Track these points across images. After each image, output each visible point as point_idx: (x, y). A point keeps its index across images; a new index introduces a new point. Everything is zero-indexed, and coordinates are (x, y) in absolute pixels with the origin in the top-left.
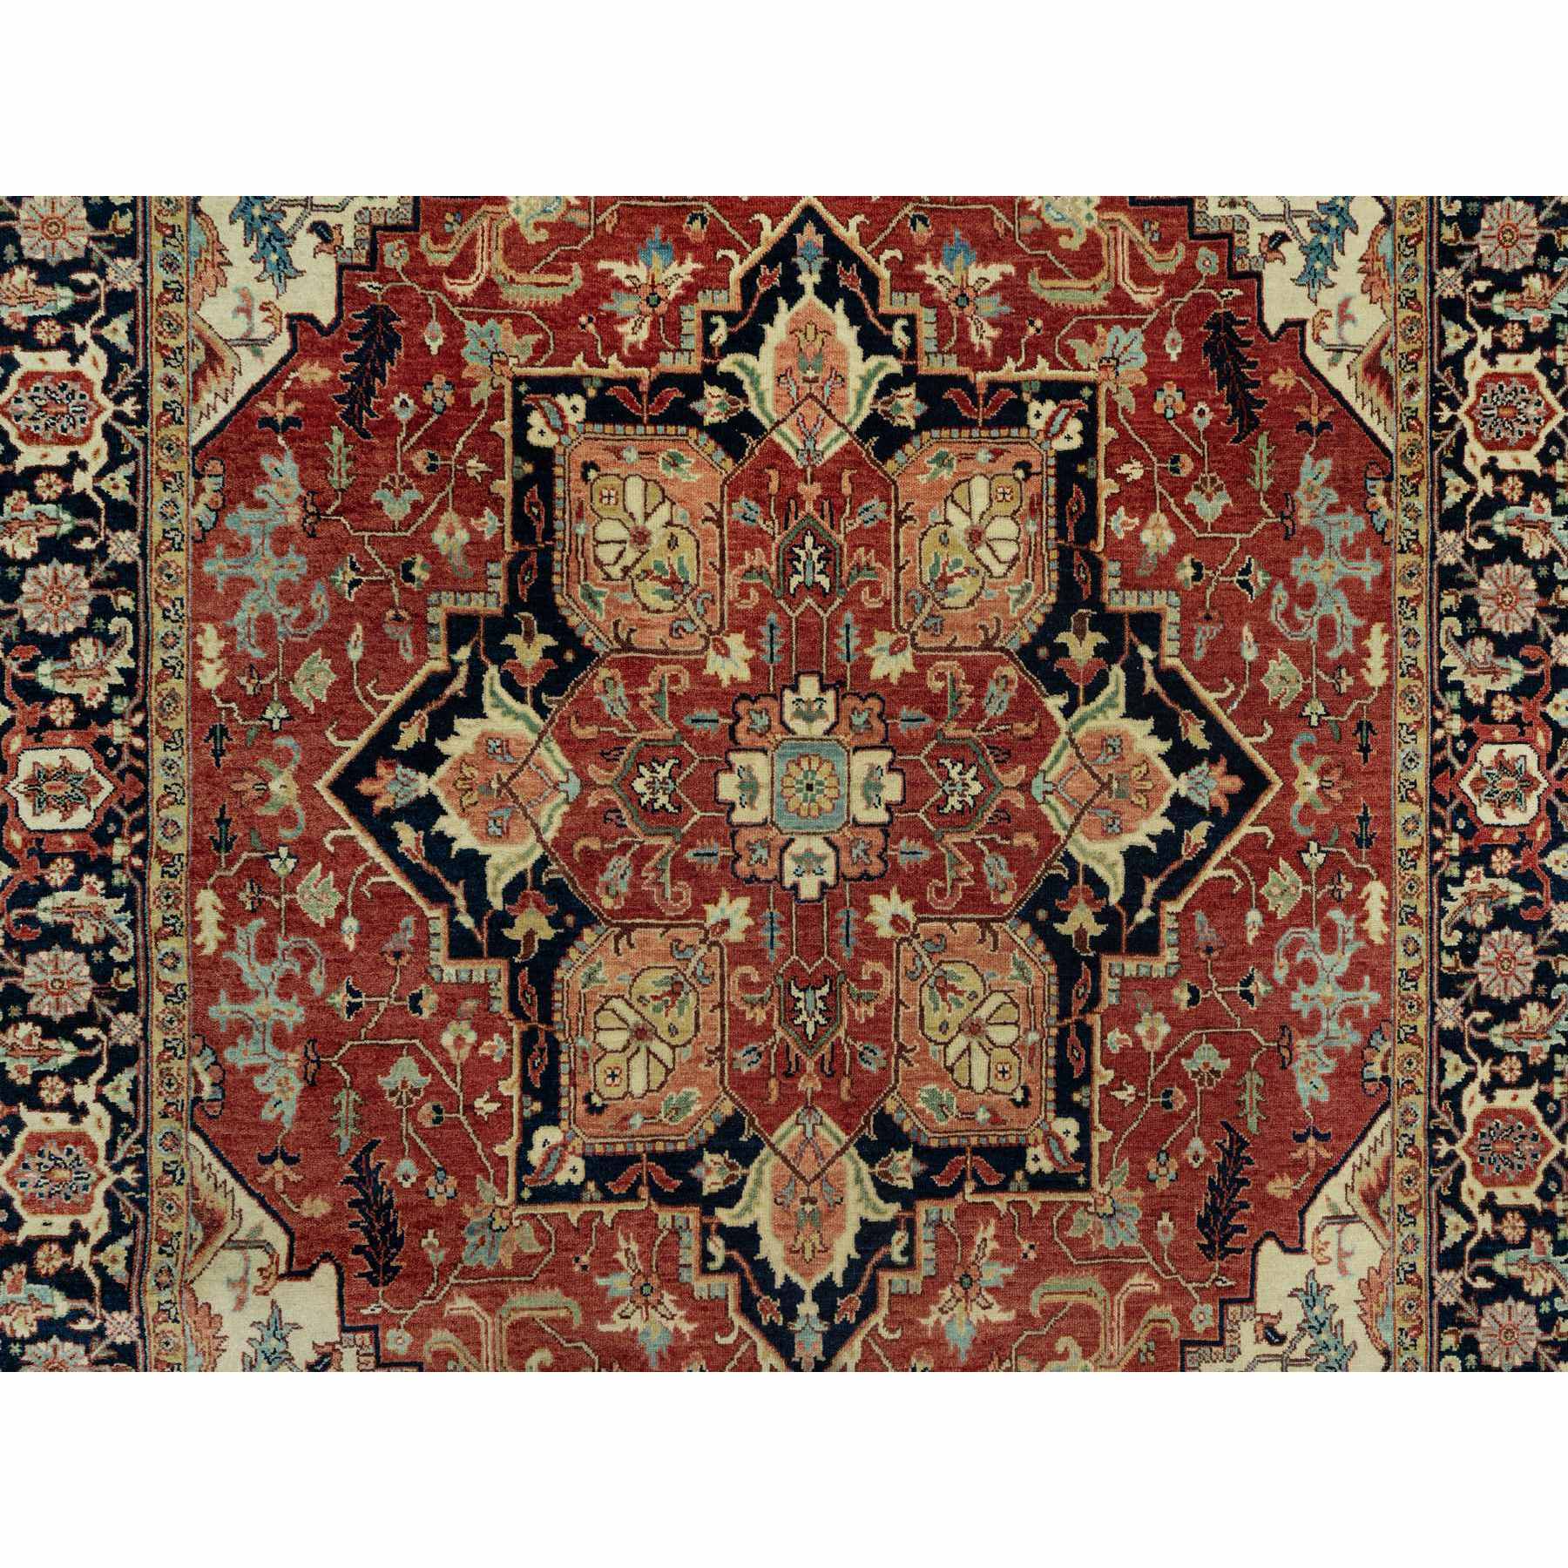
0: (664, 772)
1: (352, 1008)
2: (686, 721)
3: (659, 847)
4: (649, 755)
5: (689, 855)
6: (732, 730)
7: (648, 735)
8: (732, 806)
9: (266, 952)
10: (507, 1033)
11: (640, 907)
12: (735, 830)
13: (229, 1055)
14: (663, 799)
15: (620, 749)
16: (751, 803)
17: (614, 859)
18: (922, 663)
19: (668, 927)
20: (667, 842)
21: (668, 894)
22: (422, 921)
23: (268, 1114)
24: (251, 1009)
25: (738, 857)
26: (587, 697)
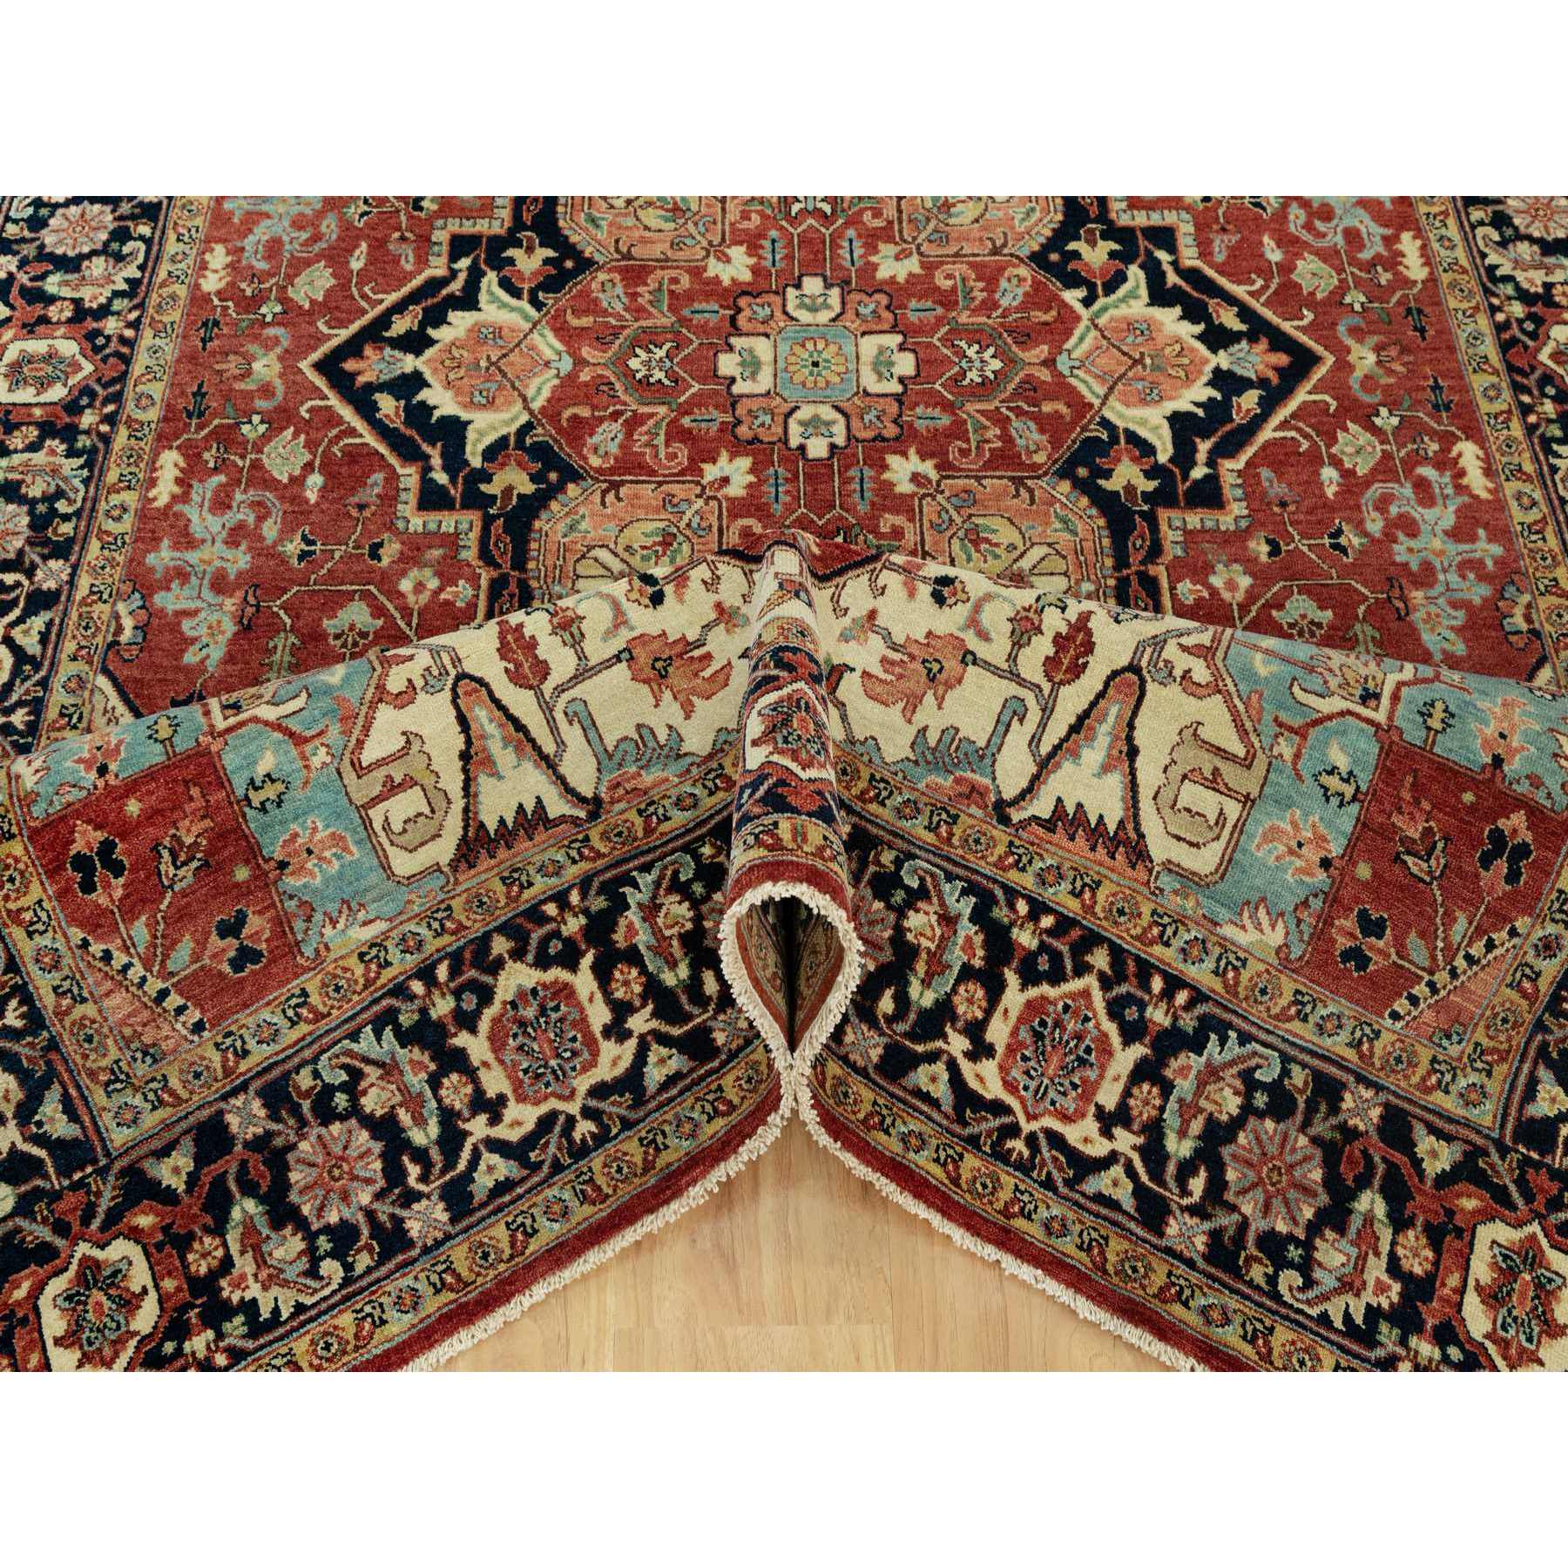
0: (660, 353)
1: (303, 556)
2: (686, 312)
3: (652, 415)
4: (647, 339)
5: (686, 421)
6: (733, 320)
7: (644, 323)
8: (733, 380)
9: (221, 503)
10: (474, 580)
11: (630, 466)
12: (735, 401)
13: (161, 600)
14: (658, 375)
15: (616, 335)
16: (753, 376)
17: (605, 426)
18: (929, 267)
19: (660, 484)
20: (662, 410)
21: (662, 455)
22: (393, 477)
23: (190, 657)
24: (193, 557)
25: (739, 422)
26: (585, 294)
